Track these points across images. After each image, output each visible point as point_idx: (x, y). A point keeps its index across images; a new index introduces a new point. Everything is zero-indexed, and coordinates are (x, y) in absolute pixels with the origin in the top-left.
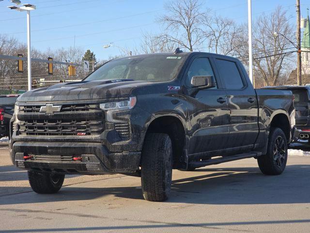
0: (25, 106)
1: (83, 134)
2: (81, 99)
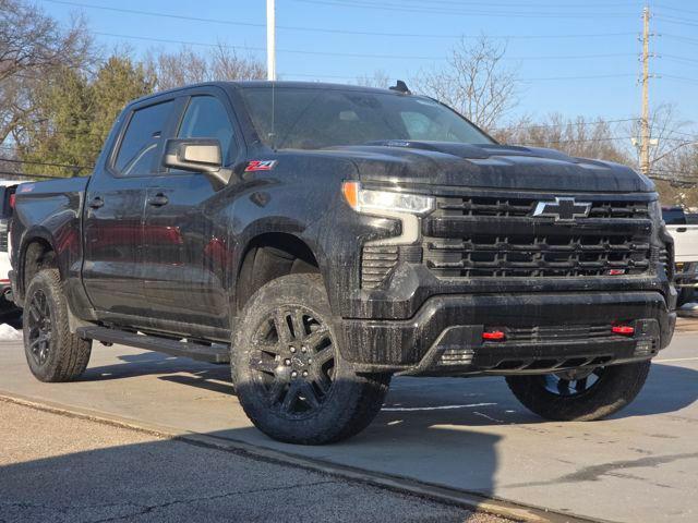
0: (465, 199)
1: (620, 271)
2: (622, 189)
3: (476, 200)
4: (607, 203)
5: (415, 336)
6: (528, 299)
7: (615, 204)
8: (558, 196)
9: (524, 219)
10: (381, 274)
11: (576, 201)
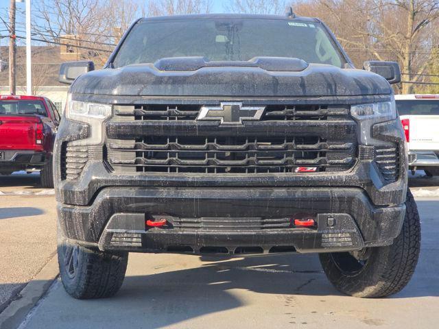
0: (137, 106)
1: (309, 169)
2: (307, 93)
3: (147, 107)
4: (290, 107)
5: (90, 219)
6: (188, 193)
7: (299, 107)
8: (223, 101)
9: (188, 122)
10: (77, 168)
11: (243, 106)
